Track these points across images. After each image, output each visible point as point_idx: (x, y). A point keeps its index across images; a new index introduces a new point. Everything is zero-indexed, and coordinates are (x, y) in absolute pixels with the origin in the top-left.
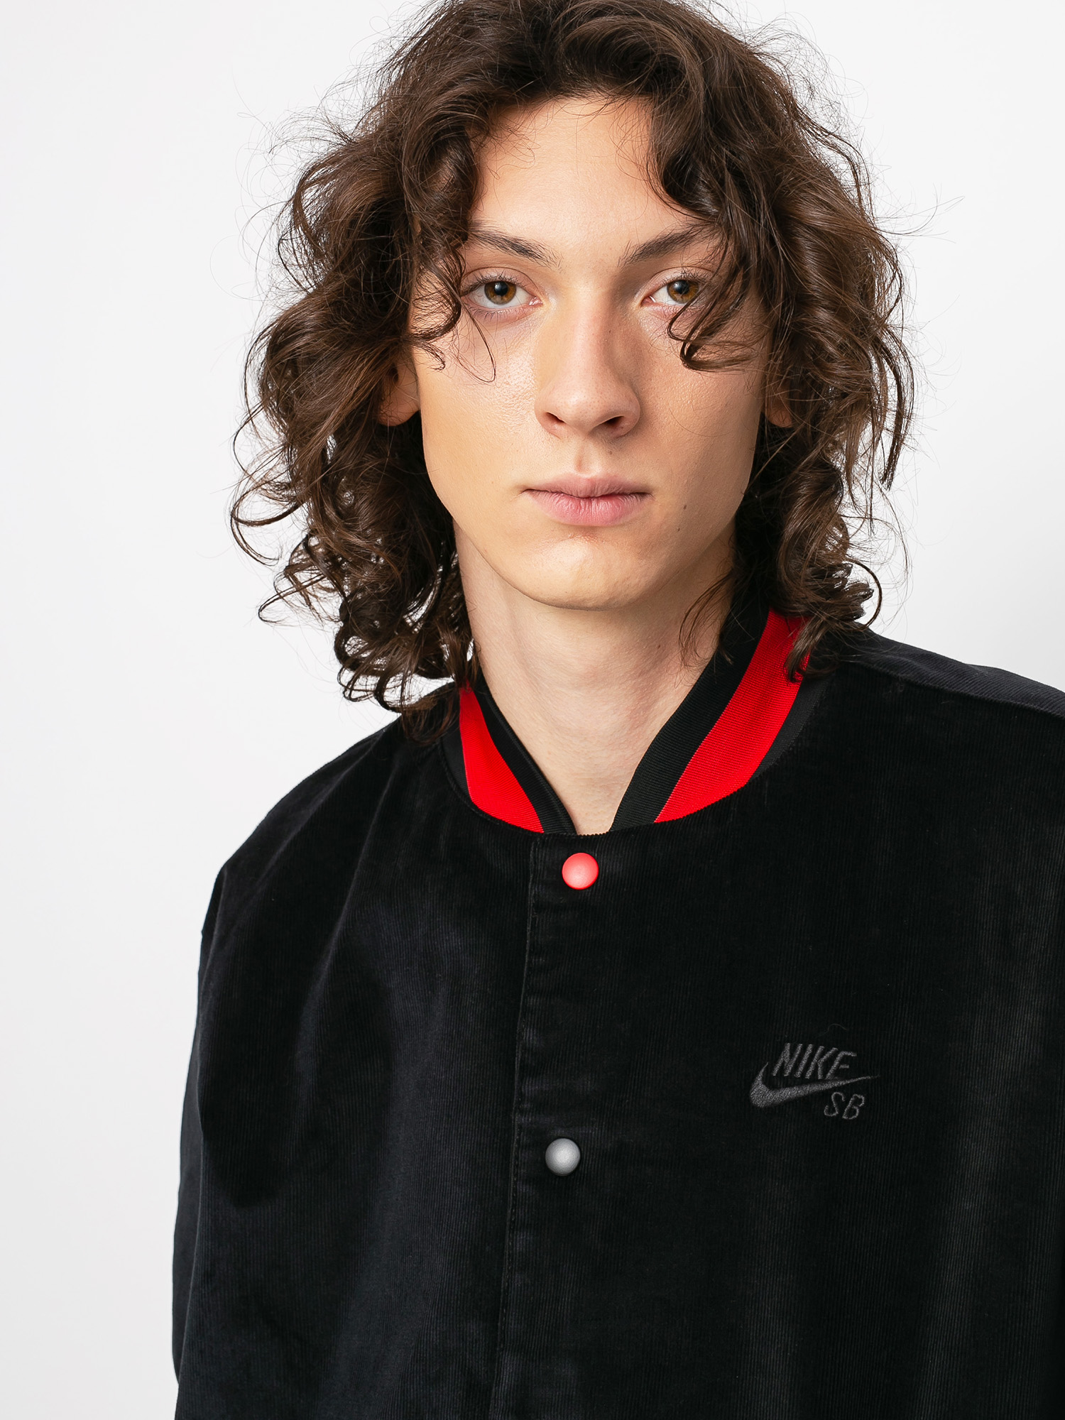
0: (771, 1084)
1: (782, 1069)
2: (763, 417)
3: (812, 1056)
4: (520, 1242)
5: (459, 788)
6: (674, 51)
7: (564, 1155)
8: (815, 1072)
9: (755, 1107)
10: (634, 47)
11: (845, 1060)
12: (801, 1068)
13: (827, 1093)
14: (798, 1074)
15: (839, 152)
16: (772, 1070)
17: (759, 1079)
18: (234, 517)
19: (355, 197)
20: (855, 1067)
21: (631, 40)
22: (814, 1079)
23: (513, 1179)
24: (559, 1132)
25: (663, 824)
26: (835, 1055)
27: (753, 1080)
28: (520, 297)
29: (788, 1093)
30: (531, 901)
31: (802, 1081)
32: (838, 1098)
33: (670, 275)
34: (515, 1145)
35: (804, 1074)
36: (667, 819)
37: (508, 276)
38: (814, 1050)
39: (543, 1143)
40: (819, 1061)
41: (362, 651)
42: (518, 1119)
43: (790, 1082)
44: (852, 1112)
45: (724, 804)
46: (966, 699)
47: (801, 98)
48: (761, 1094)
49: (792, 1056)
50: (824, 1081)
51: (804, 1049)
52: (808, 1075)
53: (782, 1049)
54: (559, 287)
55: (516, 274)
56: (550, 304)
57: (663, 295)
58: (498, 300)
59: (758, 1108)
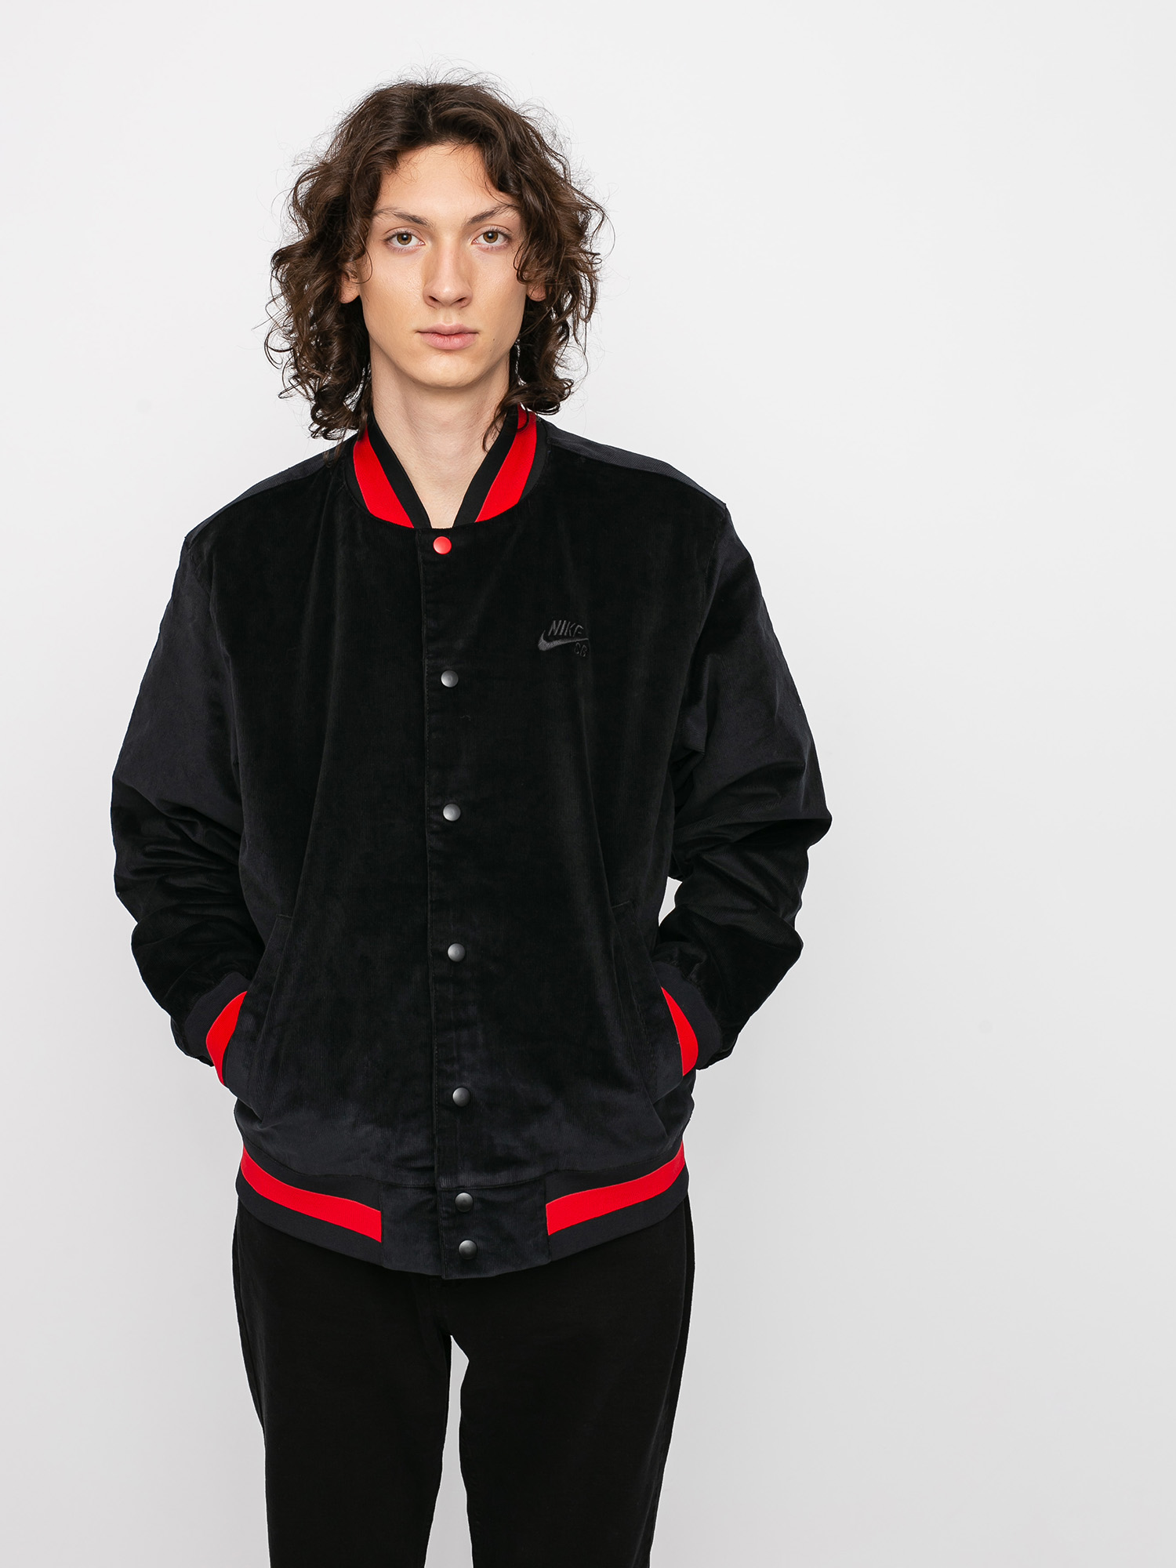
0: (548, 639)
1: (553, 632)
2: (527, 296)
3: (566, 626)
5: (361, 505)
6: (489, 123)
8: (568, 633)
9: (541, 651)
10: (470, 122)
11: (580, 629)
12: (562, 631)
13: (574, 643)
14: (561, 634)
15: (560, 162)
16: (548, 633)
17: (542, 638)
18: (266, 344)
19: (333, 191)
20: (583, 633)
21: (472, 118)
22: (568, 636)
23: (425, 691)
25: (478, 522)
26: (574, 627)
27: (539, 638)
28: (414, 241)
29: (556, 643)
30: (420, 560)
31: (562, 638)
32: (578, 646)
33: (485, 229)
34: (425, 674)
35: (563, 633)
36: (480, 520)
37: (410, 231)
38: (567, 623)
39: (436, 675)
40: (570, 628)
42: (426, 662)
43: (557, 638)
44: (583, 653)
47: (548, 140)
48: (544, 645)
49: (557, 626)
50: (571, 638)
51: (562, 623)
52: (565, 634)
53: (552, 623)
54: (433, 237)
55: (412, 230)
56: (429, 244)
57: (481, 239)
58: (403, 242)
59: (543, 652)
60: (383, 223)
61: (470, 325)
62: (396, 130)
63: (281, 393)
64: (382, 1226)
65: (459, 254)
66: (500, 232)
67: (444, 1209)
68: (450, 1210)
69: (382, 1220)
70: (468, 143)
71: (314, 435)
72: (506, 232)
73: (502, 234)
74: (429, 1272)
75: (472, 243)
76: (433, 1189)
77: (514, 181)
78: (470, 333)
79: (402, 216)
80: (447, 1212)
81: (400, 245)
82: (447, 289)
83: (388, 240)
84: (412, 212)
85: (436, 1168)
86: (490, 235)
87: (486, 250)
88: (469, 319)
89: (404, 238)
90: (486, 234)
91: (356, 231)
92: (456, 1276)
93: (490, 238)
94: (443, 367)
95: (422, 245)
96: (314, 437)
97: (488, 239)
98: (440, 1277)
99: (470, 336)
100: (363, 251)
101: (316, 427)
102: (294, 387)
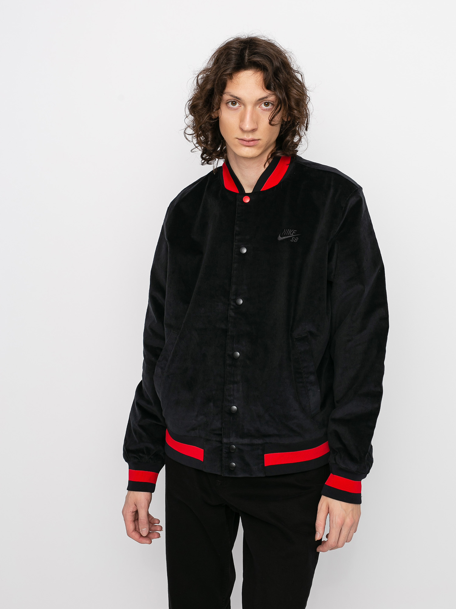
0: (281, 237)
1: (284, 234)
3: (289, 231)
4: (235, 265)
7: (244, 251)
11: (295, 232)
12: (287, 233)
13: (292, 237)
16: (282, 234)
18: (185, 133)
20: (296, 233)
22: (289, 235)
23: (234, 254)
24: (242, 246)
25: (262, 191)
26: (293, 231)
27: (278, 236)
29: (284, 238)
30: (237, 205)
31: (287, 235)
32: (293, 238)
34: (234, 248)
36: (263, 190)
39: (240, 248)
40: (290, 232)
41: (207, 156)
42: (235, 243)
43: (285, 236)
44: (296, 241)
45: (274, 187)
46: (319, 170)
48: (280, 238)
49: (285, 231)
50: (291, 235)
54: (244, 105)
55: (236, 101)
56: (243, 107)
57: (263, 106)
58: (233, 105)
59: (279, 241)
60: (226, 97)
61: (256, 138)
62: (232, 65)
63: (192, 150)
64: (204, 455)
65: (253, 112)
66: (270, 102)
67: (224, 450)
68: (227, 451)
69: (204, 453)
70: (258, 71)
71: (203, 164)
72: (272, 103)
73: (270, 103)
74: (219, 474)
75: (259, 107)
76: (221, 442)
77: (273, 86)
78: (257, 140)
79: (232, 96)
80: (225, 451)
81: (232, 106)
82: (248, 126)
83: (227, 103)
84: (236, 95)
85: (222, 435)
86: (266, 104)
87: (264, 110)
88: (256, 136)
89: (234, 103)
90: (265, 103)
91: (216, 100)
92: (227, 475)
93: (266, 105)
94: (246, 151)
95: (240, 107)
96: (202, 165)
97: (265, 105)
98: (222, 475)
99: (256, 141)
100: (219, 108)
101: (203, 161)
102: (197, 147)
